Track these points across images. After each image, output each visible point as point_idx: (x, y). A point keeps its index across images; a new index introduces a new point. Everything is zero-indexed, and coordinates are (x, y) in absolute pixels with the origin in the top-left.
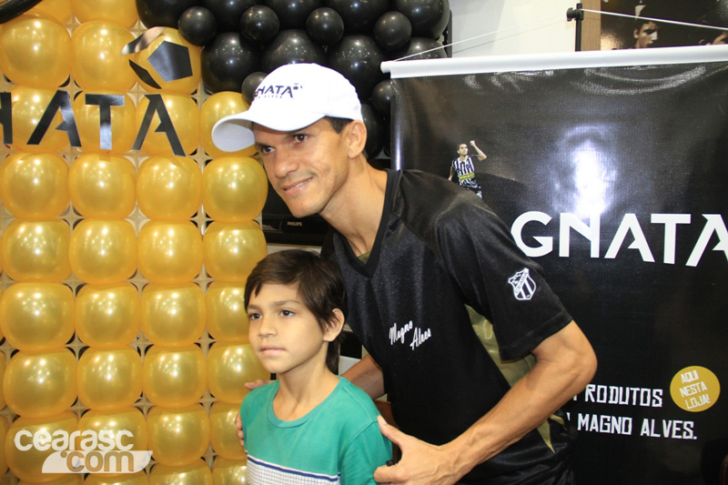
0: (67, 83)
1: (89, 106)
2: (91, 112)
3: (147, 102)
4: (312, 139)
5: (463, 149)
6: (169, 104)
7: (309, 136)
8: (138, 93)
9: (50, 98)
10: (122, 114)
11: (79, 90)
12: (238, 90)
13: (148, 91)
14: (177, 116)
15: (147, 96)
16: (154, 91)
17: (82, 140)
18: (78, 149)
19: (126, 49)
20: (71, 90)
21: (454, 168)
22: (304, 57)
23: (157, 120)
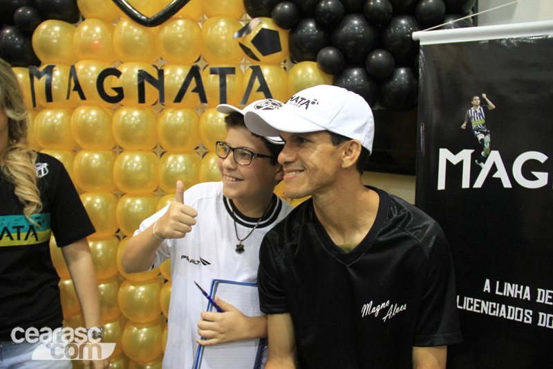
0: (199, 59)
1: (212, 75)
2: (214, 79)
3: (251, 71)
5: (476, 100)
6: (266, 71)
7: (308, 140)
8: (245, 64)
9: (188, 71)
10: (234, 79)
11: (207, 64)
12: (314, 60)
13: (252, 63)
14: (271, 80)
15: (251, 67)
16: (256, 63)
17: (208, 98)
18: (205, 104)
19: (236, 34)
20: (201, 64)
21: (468, 115)
22: (362, 34)
23: (257, 84)
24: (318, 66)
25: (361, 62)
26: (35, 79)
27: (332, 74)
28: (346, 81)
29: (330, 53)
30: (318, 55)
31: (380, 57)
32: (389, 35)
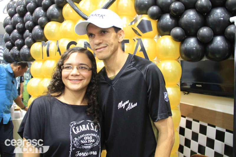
3: (137, 41)
4: (108, 33)
6: (144, 41)
7: (107, 32)
15: (137, 39)
16: (139, 37)
19: (130, 24)
22: (195, 19)
23: (140, 48)
24: (171, 38)
25: (195, 35)
26: (44, 46)
27: (179, 41)
28: (187, 45)
29: (177, 31)
30: (171, 32)
31: (204, 31)
32: (210, 19)
